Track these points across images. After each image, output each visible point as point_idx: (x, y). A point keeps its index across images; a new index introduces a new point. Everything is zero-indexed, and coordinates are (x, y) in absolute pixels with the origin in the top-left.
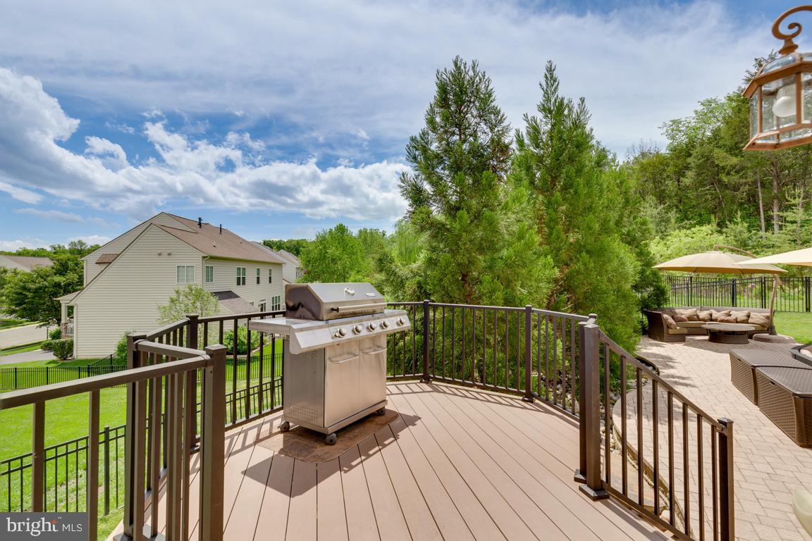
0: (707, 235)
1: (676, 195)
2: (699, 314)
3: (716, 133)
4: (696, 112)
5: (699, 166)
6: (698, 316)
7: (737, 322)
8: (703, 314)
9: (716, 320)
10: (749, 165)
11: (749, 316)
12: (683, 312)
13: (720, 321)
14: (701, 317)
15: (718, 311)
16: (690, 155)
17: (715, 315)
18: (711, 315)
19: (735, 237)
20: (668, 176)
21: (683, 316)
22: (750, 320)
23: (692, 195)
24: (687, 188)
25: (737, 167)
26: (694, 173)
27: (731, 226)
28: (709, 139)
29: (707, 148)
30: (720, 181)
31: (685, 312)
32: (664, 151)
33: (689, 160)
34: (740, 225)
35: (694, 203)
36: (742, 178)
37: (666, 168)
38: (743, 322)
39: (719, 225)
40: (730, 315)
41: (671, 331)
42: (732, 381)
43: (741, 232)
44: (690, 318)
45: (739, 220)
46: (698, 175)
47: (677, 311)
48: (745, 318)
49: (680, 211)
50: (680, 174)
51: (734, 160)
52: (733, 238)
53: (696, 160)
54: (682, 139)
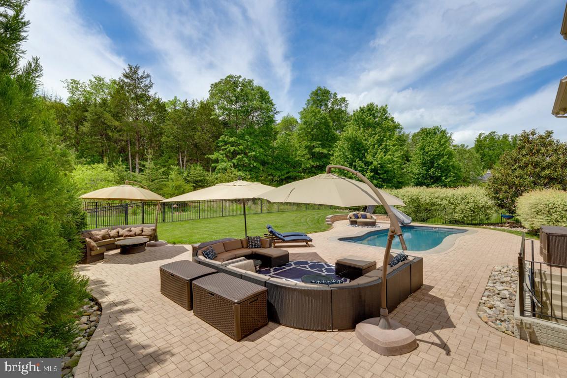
0: (103, 171)
1: (76, 137)
2: (110, 233)
3: (104, 101)
4: (91, 81)
5: (93, 120)
6: (109, 235)
7: (136, 236)
8: (113, 233)
9: (122, 236)
10: (125, 129)
11: (142, 230)
12: (98, 233)
13: (125, 237)
14: (111, 235)
15: (123, 229)
16: (87, 111)
17: (122, 232)
18: (118, 233)
19: (119, 174)
20: (69, 122)
21: (99, 237)
22: (144, 233)
23: (89, 140)
24: (83, 134)
25: (118, 129)
26: (90, 125)
27: (117, 167)
28: (100, 104)
29: (99, 109)
30: (107, 135)
31: (99, 233)
32: (65, 102)
33: (86, 114)
34: (121, 166)
35: (89, 146)
36: (120, 135)
37: (67, 114)
38: (139, 235)
39: (109, 164)
40: (131, 231)
41: (93, 253)
42: (161, 291)
43: (121, 172)
44: (104, 237)
45: (121, 163)
46: (93, 126)
47: (93, 232)
48: (140, 232)
49: (78, 150)
50: (80, 121)
51: (117, 123)
52: (117, 174)
53: (91, 116)
54: (79, 97)
